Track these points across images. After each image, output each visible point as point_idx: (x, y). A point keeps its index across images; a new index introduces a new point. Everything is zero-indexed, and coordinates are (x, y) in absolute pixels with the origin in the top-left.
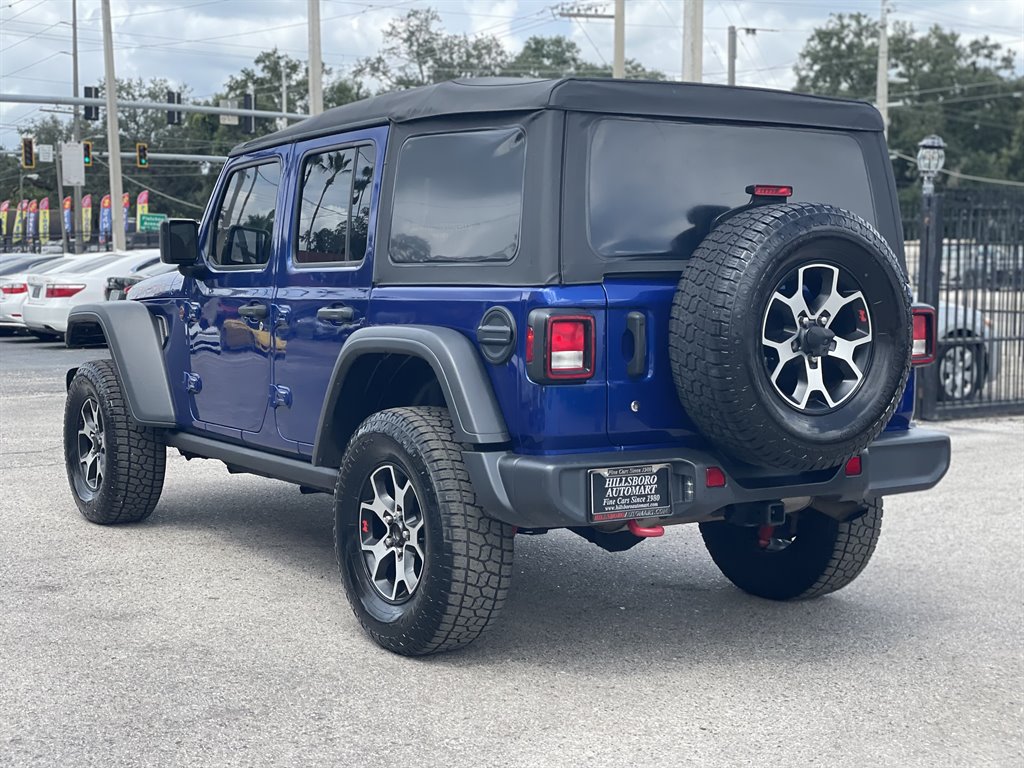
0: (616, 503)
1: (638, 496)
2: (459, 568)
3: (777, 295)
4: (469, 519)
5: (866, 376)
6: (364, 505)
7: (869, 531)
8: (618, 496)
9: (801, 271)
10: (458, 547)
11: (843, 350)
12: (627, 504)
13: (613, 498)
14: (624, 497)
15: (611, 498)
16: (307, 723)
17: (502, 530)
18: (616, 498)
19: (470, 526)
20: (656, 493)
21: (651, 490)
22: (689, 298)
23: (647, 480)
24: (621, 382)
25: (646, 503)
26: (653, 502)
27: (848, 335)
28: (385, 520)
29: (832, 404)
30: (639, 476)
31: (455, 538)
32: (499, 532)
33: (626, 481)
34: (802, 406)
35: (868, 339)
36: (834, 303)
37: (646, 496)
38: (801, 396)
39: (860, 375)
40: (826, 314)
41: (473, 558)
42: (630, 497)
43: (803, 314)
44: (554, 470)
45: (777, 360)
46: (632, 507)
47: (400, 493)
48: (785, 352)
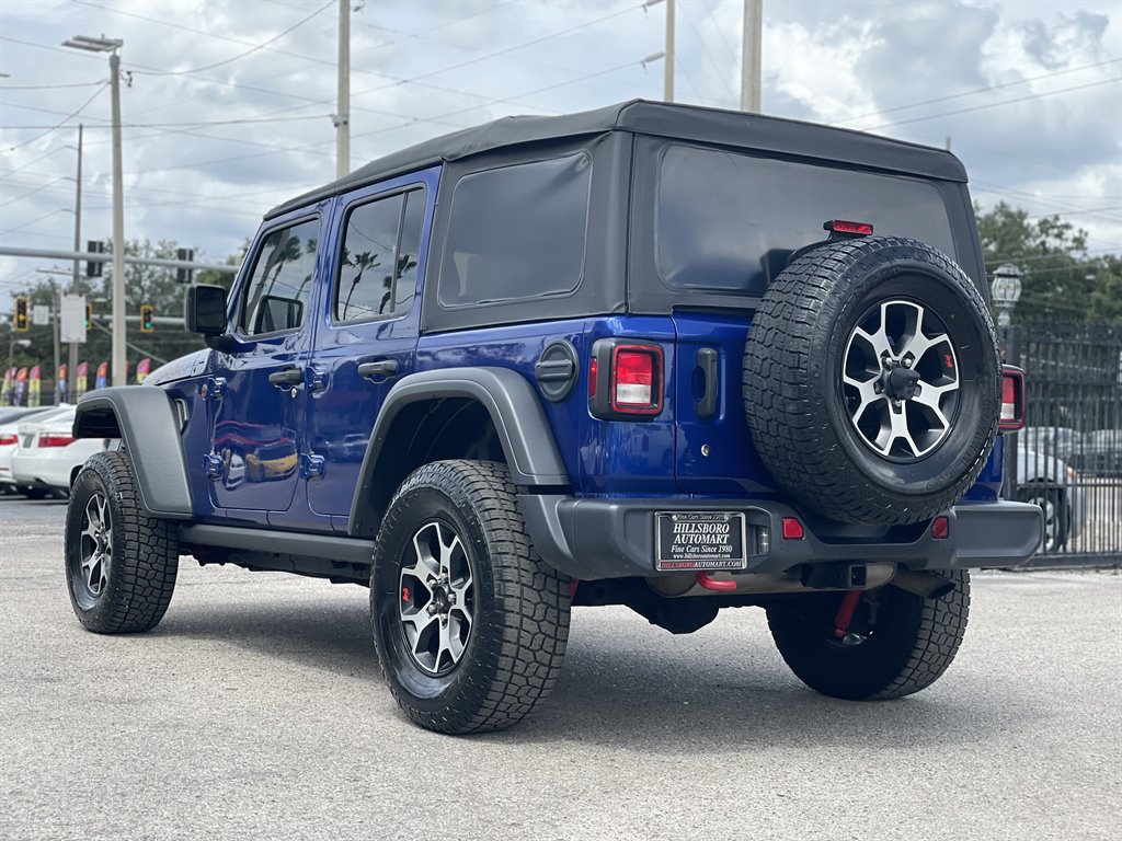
0: (685, 550)
1: (710, 545)
2: (511, 627)
3: (858, 330)
4: (522, 572)
5: (953, 426)
6: (405, 571)
7: (955, 620)
8: (687, 544)
9: (884, 307)
10: (510, 603)
11: (929, 395)
12: (696, 553)
13: (681, 545)
14: (694, 545)
15: (679, 545)
16: (341, 784)
17: (558, 587)
18: (685, 546)
19: (524, 581)
20: (728, 544)
21: (723, 540)
22: (765, 331)
23: (718, 528)
24: (691, 423)
25: (717, 553)
26: (725, 553)
27: (933, 380)
28: (428, 586)
29: (918, 454)
30: (710, 524)
31: (508, 593)
32: (555, 590)
33: (696, 528)
34: (886, 453)
35: (955, 386)
36: (918, 344)
37: (717, 545)
38: (884, 440)
39: (947, 424)
40: (910, 355)
41: (527, 616)
42: (700, 545)
43: (885, 354)
44: (618, 510)
45: (859, 401)
46: (702, 556)
47: (446, 552)
48: (868, 393)
